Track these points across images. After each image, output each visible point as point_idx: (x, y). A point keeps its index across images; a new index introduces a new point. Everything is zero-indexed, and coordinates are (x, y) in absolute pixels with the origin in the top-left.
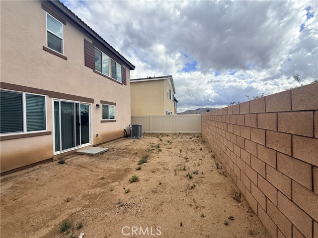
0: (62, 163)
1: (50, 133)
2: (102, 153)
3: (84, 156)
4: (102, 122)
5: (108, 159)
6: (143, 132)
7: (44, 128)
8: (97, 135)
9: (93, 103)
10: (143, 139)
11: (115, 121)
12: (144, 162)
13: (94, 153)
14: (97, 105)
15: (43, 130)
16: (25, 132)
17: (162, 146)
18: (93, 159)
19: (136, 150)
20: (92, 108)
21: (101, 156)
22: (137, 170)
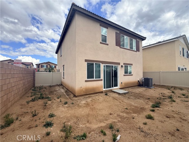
0: (106, 95)
1: (102, 80)
2: (125, 94)
3: (115, 93)
4: (124, 75)
5: (129, 98)
6: (153, 83)
7: (100, 78)
8: (122, 83)
9: (120, 65)
10: (154, 89)
11: (132, 75)
12: (157, 107)
13: (121, 93)
14: (122, 66)
15: (99, 78)
16: (94, 79)
17: (175, 98)
18: (120, 96)
19: (149, 96)
20: (119, 68)
21: (124, 95)
22: (151, 111)
